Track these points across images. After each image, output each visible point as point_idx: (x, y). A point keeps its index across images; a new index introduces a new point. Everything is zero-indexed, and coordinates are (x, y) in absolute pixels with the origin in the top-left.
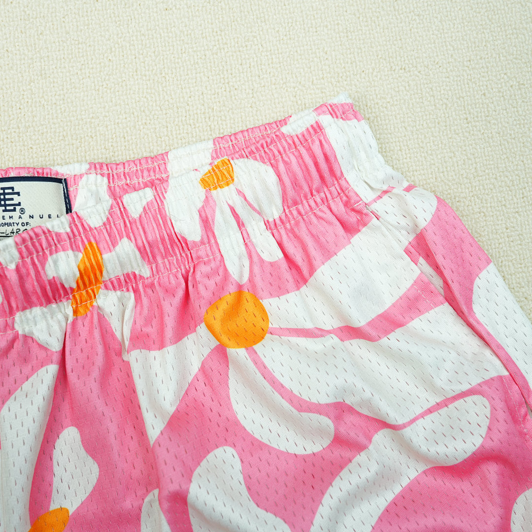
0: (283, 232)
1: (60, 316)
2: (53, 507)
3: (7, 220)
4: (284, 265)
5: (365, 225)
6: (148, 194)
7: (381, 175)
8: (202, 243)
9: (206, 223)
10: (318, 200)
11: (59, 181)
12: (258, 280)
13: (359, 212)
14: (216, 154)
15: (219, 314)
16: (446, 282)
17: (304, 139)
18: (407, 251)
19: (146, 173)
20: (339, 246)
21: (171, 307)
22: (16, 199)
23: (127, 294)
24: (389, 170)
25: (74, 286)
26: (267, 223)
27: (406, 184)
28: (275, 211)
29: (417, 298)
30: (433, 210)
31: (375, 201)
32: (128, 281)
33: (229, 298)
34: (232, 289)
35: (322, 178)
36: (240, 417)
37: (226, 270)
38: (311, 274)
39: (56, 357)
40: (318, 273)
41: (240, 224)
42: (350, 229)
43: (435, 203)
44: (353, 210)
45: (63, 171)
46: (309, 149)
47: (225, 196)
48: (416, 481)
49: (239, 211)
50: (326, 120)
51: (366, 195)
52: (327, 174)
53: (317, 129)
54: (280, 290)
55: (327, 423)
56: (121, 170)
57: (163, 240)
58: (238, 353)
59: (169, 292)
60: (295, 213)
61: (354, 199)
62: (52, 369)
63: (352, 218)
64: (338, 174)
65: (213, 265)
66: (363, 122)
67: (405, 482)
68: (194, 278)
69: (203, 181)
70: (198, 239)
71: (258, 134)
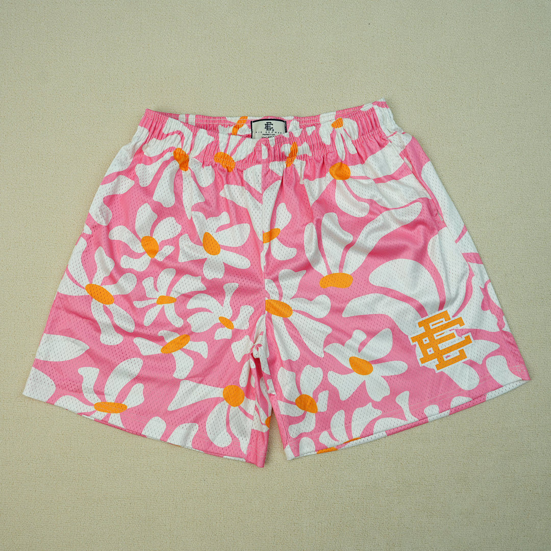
0: (358, 144)
1: (282, 166)
2: (275, 228)
3: (268, 133)
4: (357, 155)
5: (386, 145)
6: (314, 128)
7: (393, 128)
8: (330, 145)
9: (332, 139)
10: (371, 134)
11: (284, 122)
12: (348, 159)
13: (384, 140)
14: (337, 117)
15: (335, 169)
16: (413, 167)
17: (368, 113)
18: (400, 155)
19: (312, 122)
20: (376, 151)
21: (318, 166)
22: (272, 126)
23: (303, 161)
24: (397, 126)
25: (288, 156)
26: (352, 141)
27: (403, 132)
28: (356, 137)
29: (402, 171)
30: (410, 140)
31: (390, 136)
32: (304, 157)
33: (338, 164)
34: (340, 161)
35: (373, 127)
36: (338, 205)
37: (338, 155)
38: (366, 159)
39: (281, 178)
40: (368, 159)
41: (344, 141)
42: (381, 146)
43: (411, 138)
44: (383, 139)
45: (286, 118)
46: (369, 117)
47: (340, 130)
48: (396, 230)
49: (344, 136)
50: (376, 107)
51: (387, 134)
52: (374, 126)
53: (373, 110)
54: (354, 163)
55: (367, 205)
56: (303, 120)
57: (317, 144)
58: (340, 182)
59: (318, 161)
60: (362, 138)
61: (383, 135)
62: (280, 181)
63: (382, 142)
64: (378, 126)
65: (333, 153)
66: (389, 109)
67: (392, 230)
68: (327, 158)
69: (332, 124)
70: (329, 144)
71: (351, 110)
